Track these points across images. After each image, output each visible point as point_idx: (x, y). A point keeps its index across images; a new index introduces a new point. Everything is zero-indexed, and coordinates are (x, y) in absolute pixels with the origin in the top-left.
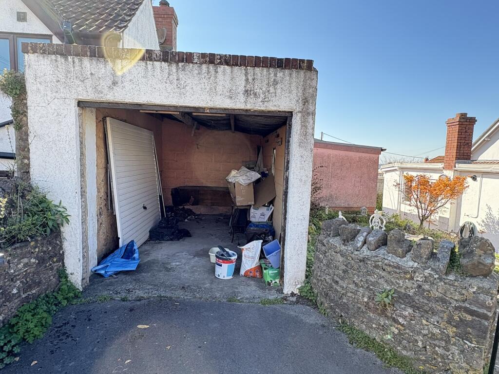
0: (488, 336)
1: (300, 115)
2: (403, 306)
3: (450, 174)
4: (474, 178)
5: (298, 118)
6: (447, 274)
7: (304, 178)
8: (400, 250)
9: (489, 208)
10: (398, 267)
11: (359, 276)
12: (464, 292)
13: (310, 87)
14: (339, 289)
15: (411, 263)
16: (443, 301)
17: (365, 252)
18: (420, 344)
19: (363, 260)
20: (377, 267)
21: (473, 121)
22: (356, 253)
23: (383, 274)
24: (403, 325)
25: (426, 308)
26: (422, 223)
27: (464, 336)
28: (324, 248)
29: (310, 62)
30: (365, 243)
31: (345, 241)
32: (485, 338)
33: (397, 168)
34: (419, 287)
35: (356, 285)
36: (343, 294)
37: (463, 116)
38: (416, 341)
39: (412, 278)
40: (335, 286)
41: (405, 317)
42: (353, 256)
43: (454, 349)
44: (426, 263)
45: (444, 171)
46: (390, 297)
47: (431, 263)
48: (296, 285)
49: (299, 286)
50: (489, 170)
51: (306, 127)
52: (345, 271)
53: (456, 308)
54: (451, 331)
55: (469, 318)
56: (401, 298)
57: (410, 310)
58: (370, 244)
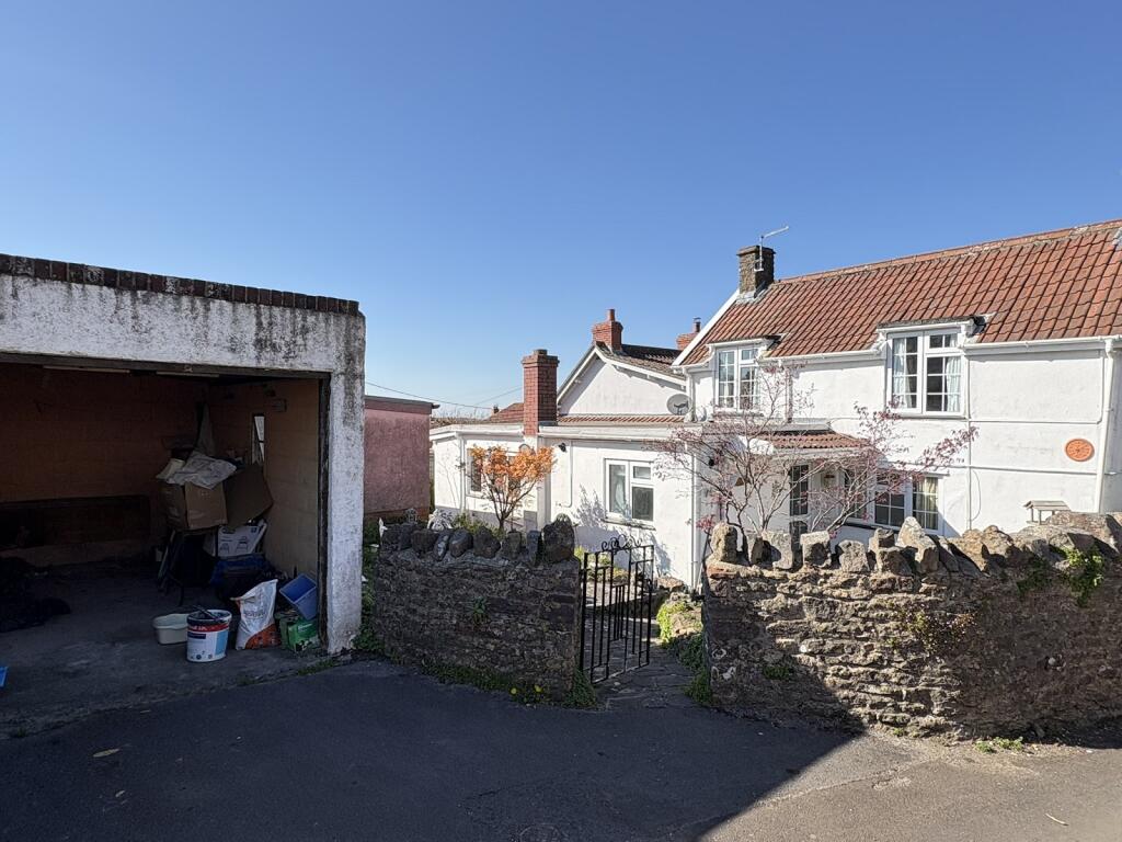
0: (576, 620)
1: (342, 378)
2: (497, 615)
3: (532, 442)
4: (563, 448)
5: (340, 382)
6: (537, 565)
7: (353, 470)
8: (489, 549)
9: (584, 491)
10: (489, 570)
11: (443, 593)
12: (552, 580)
13: (356, 338)
14: (417, 619)
15: (501, 562)
16: (535, 595)
17: (450, 560)
18: (518, 652)
19: (447, 571)
20: (465, 575)
21: (554, 362)
22: (437, 564)
23: (473, 582)
24: (498, 638)
25: (521, 609)
26: (501, 524)
27: (555, 628)
28: (390, 569)
29: (354, 305)
30: (447, 549)
31: (421, 553)
32: (572, 622)
33: (454, 434)
34: (512, 586)
35: (442, 605)
36: (424, 625)
37: (542, 353)
38: (514, 651)
39: (504, 579)
40: (411, 617)
41: (499, 627)
42: (434, 569)
43: (549, 644)
44: (516, 558)
45: (525, 438)
46: (483, 607)
47: (521, 557)
48: (349, 636)
49: (353, 637)
50: (578, 436)
51: (353, 395)
52: (423, 593)
53: (547, 599)
54: (544, 626)
55: (558, 605)
56: (495, 606)
57: (505, 617)
58: (454, 548)
